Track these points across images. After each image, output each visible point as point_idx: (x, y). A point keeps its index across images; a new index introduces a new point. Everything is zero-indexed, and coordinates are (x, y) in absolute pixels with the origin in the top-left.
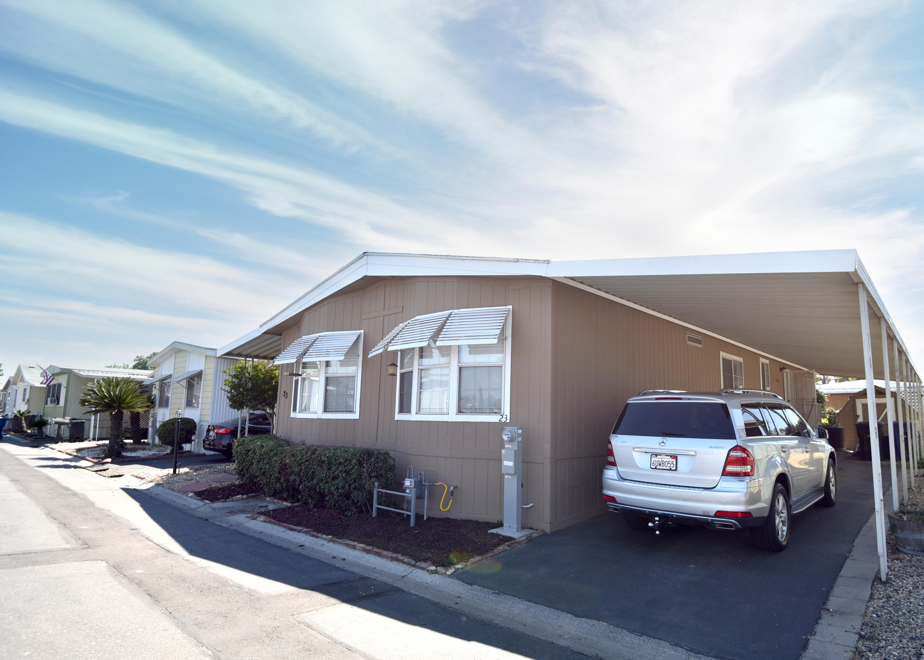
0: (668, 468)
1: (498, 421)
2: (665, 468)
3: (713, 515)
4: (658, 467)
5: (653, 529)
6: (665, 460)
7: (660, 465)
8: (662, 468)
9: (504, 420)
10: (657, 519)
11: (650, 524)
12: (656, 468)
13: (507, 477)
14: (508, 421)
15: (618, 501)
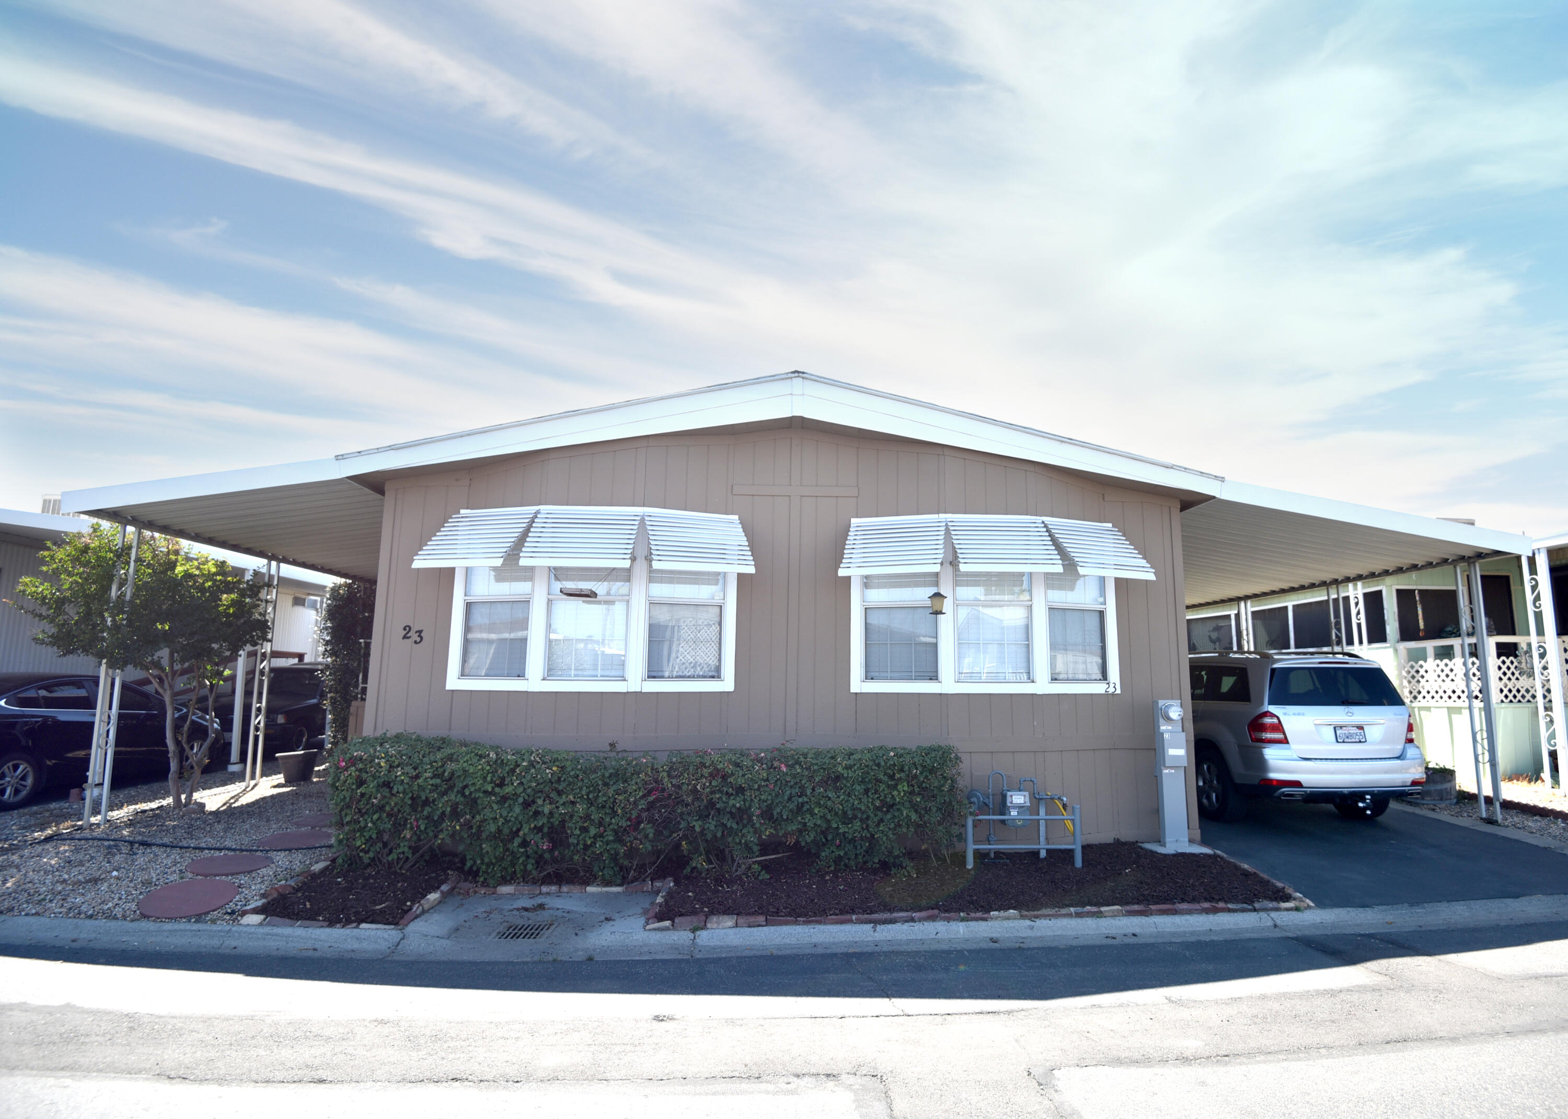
0: (1357, 740)
1: (1104, 692)
2: (1353, 740)
3: (1409, 784)
4: (1346, 740)
5: (1365, 809)
6: (1352, 732)
7: (1348, 737)
8: (1350, 740)
9: (1111, 690)
10: (1368, 797)
11: (1361, 805)
12: (1344, 742)
13: (1167, 771)
14: (1118, 691)
15: (1304, 785)
